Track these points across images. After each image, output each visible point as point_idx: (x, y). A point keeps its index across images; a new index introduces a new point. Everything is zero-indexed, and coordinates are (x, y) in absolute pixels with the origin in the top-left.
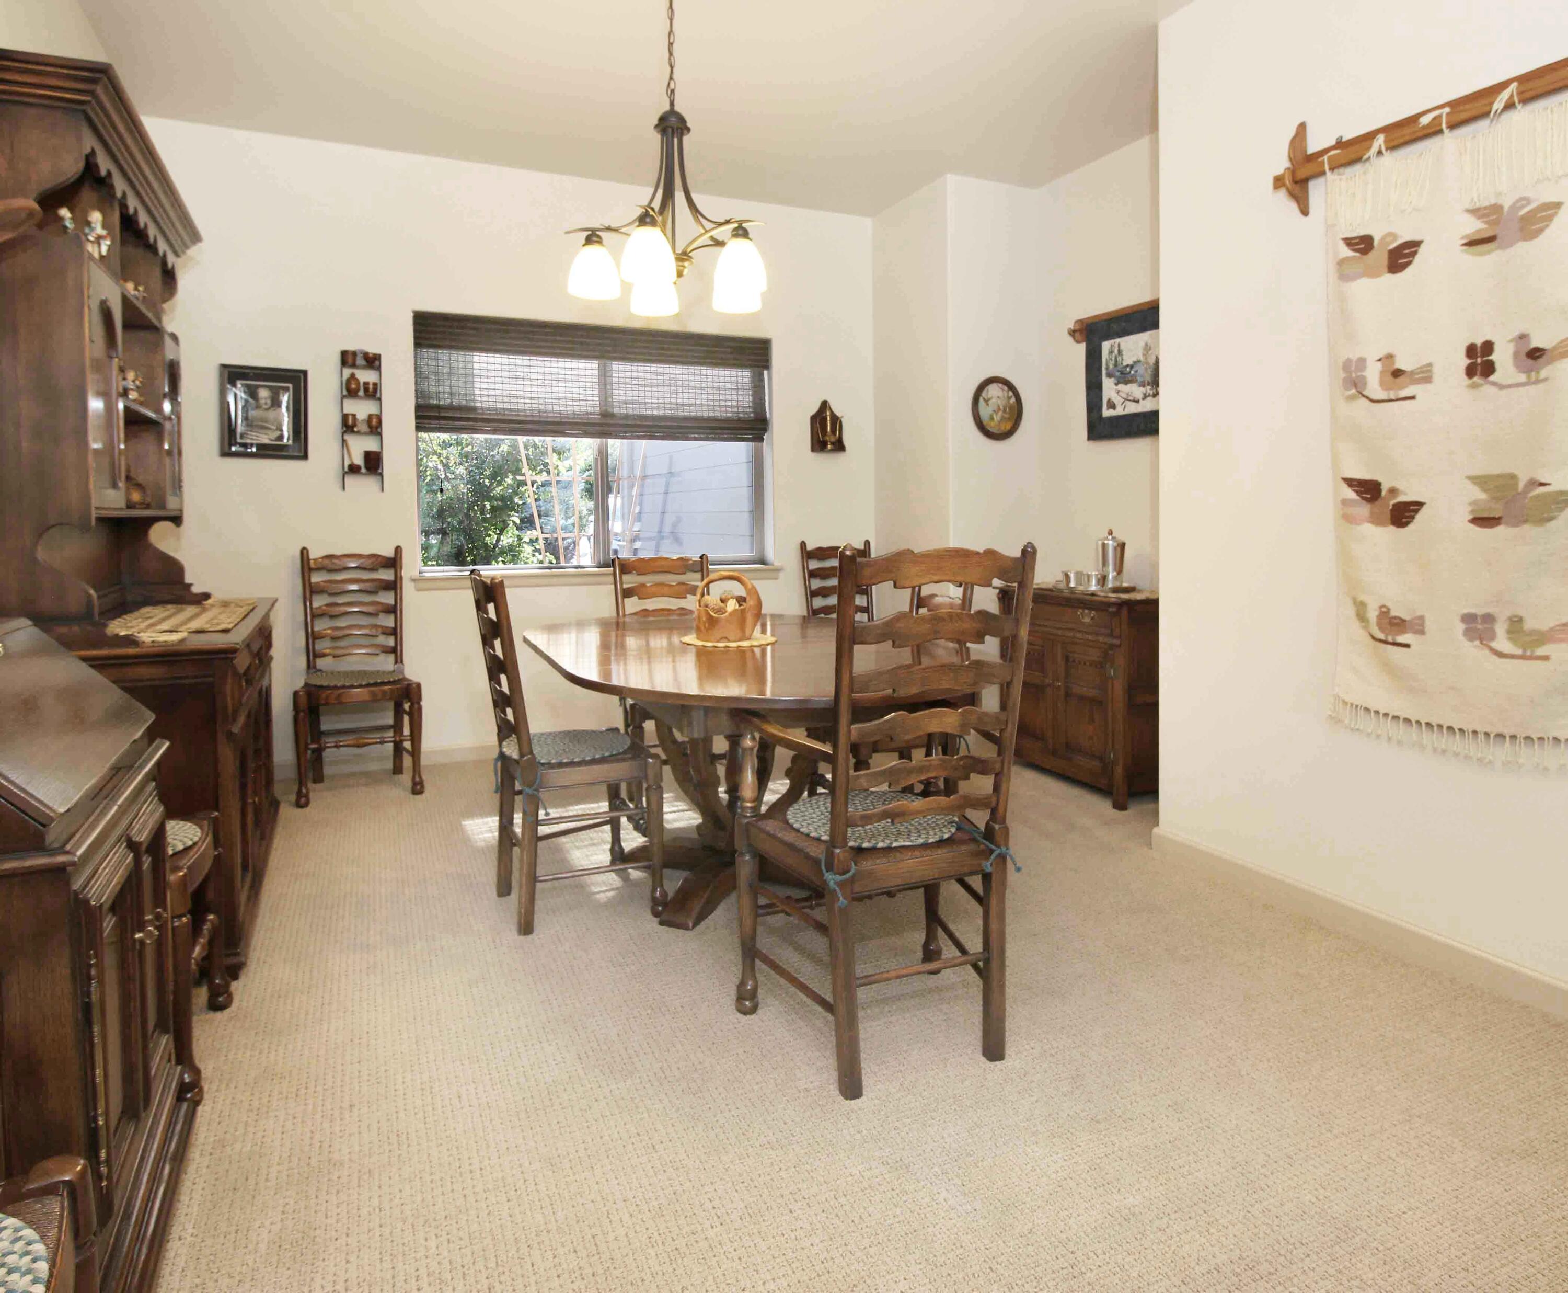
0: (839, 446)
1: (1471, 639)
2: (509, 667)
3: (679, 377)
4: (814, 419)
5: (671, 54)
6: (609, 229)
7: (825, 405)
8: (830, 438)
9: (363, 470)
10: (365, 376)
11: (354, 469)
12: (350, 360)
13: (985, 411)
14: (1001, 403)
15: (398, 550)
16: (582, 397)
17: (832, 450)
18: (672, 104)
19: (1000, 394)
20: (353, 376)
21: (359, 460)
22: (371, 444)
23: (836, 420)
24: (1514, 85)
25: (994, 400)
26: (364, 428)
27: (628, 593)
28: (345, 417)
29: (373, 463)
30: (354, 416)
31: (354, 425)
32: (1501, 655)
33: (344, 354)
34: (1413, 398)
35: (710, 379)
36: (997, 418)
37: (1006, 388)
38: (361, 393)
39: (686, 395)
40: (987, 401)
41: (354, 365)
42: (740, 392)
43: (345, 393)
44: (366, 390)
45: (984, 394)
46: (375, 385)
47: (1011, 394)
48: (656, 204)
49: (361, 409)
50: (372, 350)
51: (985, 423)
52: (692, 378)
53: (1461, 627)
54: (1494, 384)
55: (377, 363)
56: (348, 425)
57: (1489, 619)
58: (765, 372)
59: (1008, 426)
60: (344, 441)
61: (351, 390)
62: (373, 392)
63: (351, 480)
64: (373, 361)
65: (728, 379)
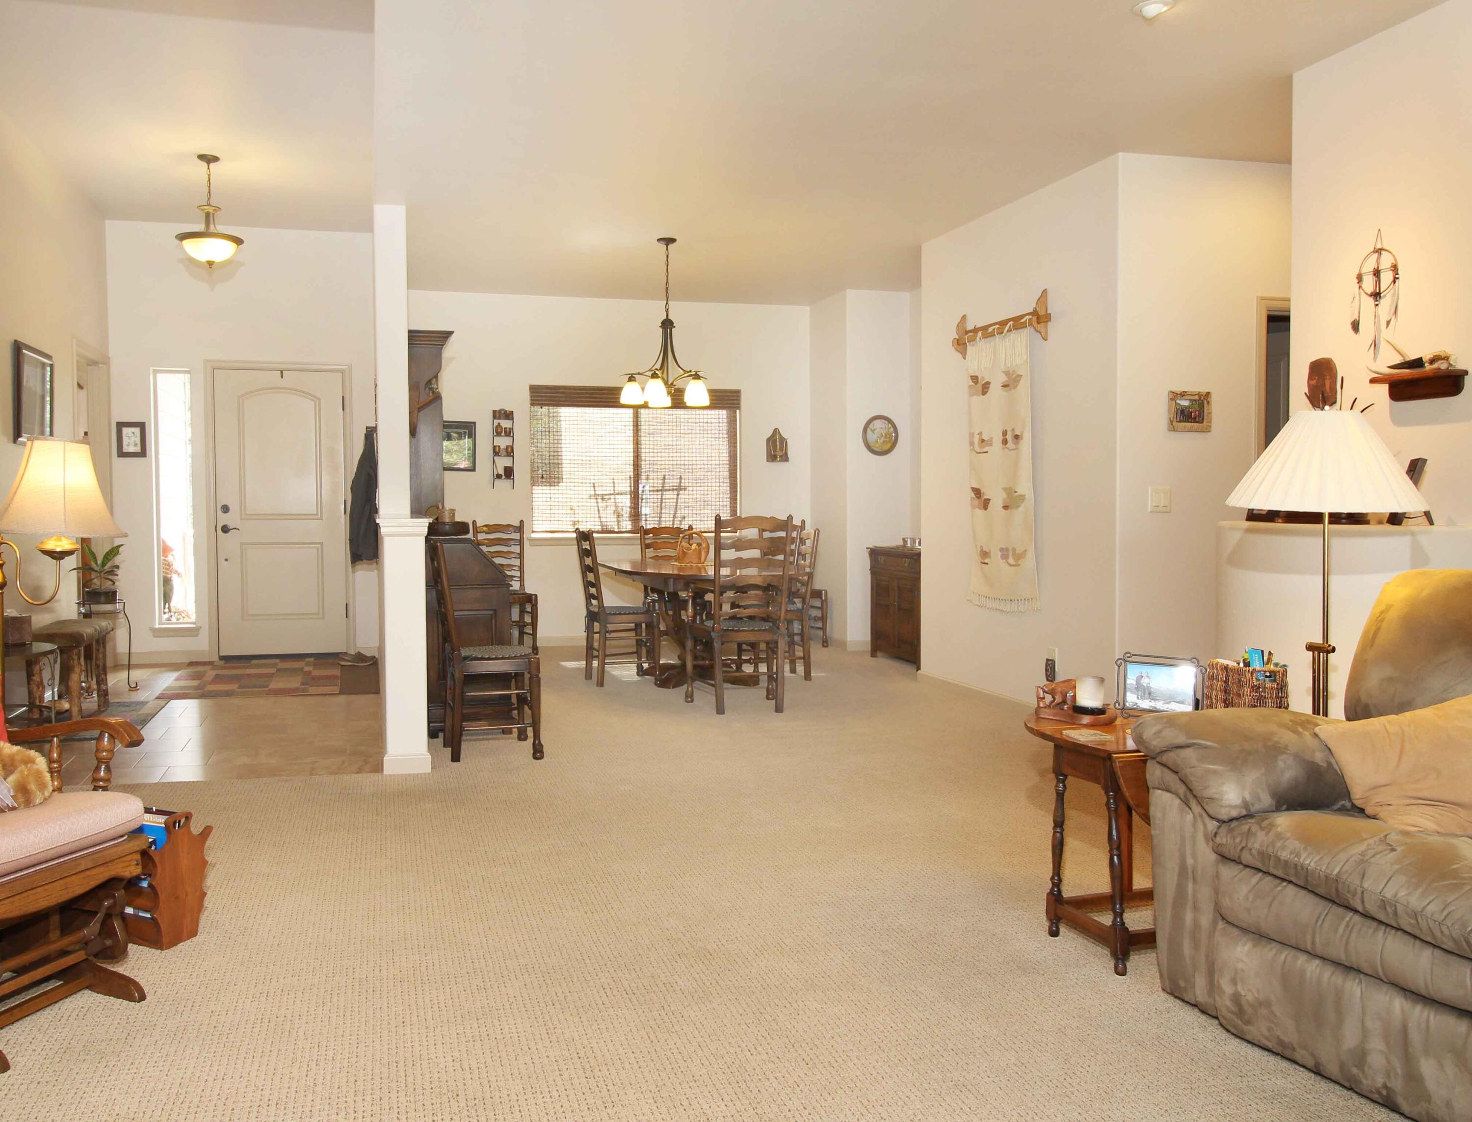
0: (785, 458)
1: (1003, 559)
2: (595, 570)
3: (682, 416)
4: (768, 440)
5: (667, 292)
6: (639, 374)
7: (776, 431)
8: (779, 453)
9: (504, 477)
10: (505, 424)
11: (499, 476)
12: (497, 415)
13: (871, 437)
14: (883, 432)
15: (522, 522)
16: (623, 431)
17: (780, 461)
18: (667, 315)
19: (883, 426)
20: (499, 424)
21: (501, 472)
22: (506, 461)
23: (783, 441)
24: (1011, 323)
25: (878, 430)
26: (503, 453)
27: (648, 546)
28: (494, 447)
29: (509, 473)
30: (499, 446)
31: (499, 452)
32: (1011, 565)
33: (494, 412)
34: (986, 452)
35: (701, 417)
36: (880, 441)
37: (886, 422)
38: (503, 434)
39: (686, 428)
40: (873, 431)
41: (499, 418)
42: (721, 425)
43: (495, 434)
44: (506, 432)
45: (871, 426)
46: (510, 429)
47: (890, 426)
48: (658, 366)
49: (503, 442)
50: (509, 409)
51: (871, 445)
52: (690, 416)
53: (1000, 554)
54: (1008, 448)
55: (511, 416)
56: (496, 452)
57: (1007, 550)
58: (738, 411)
59: (888, 446)
60: (494, 461)
61: (498, 432)
62: (509, 433)
63: (497, 482)
64: (509, 415)
65: (713, 416)
